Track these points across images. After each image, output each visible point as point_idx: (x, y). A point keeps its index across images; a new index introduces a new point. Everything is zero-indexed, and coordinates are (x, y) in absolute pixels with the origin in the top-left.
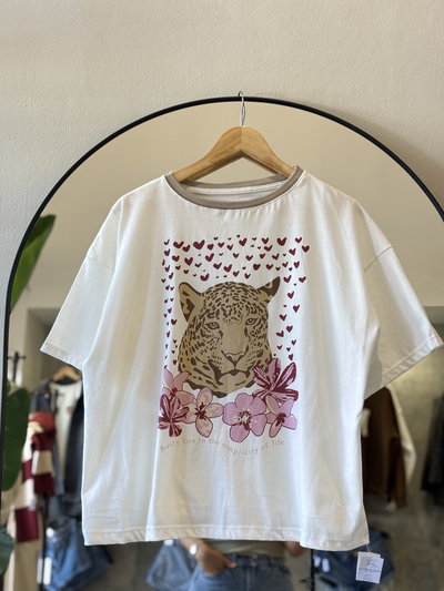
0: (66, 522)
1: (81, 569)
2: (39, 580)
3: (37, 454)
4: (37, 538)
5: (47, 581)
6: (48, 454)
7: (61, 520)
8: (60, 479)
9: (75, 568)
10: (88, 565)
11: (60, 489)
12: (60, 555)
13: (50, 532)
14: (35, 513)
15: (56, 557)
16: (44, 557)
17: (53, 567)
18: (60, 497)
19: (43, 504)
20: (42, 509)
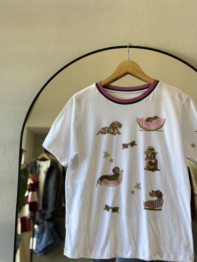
0: (43, 222)
1: (49, 243)
2: (31, 248)
3: (31, 193)
4: (30, 230)
5: (34, 248)
6: (35, 193)
7: (40, 221)
8: (41, 203)
9: (46, 243)
10: (52, 242)
11: (40, 208)
12: (40, 237)
13: (36, 227)
14: (29, 219)
15: (38, 237)
16: (33, 237)
17: (37, 242)
18: (40, 211)
19: (33, 215)
20: (33, 217)
